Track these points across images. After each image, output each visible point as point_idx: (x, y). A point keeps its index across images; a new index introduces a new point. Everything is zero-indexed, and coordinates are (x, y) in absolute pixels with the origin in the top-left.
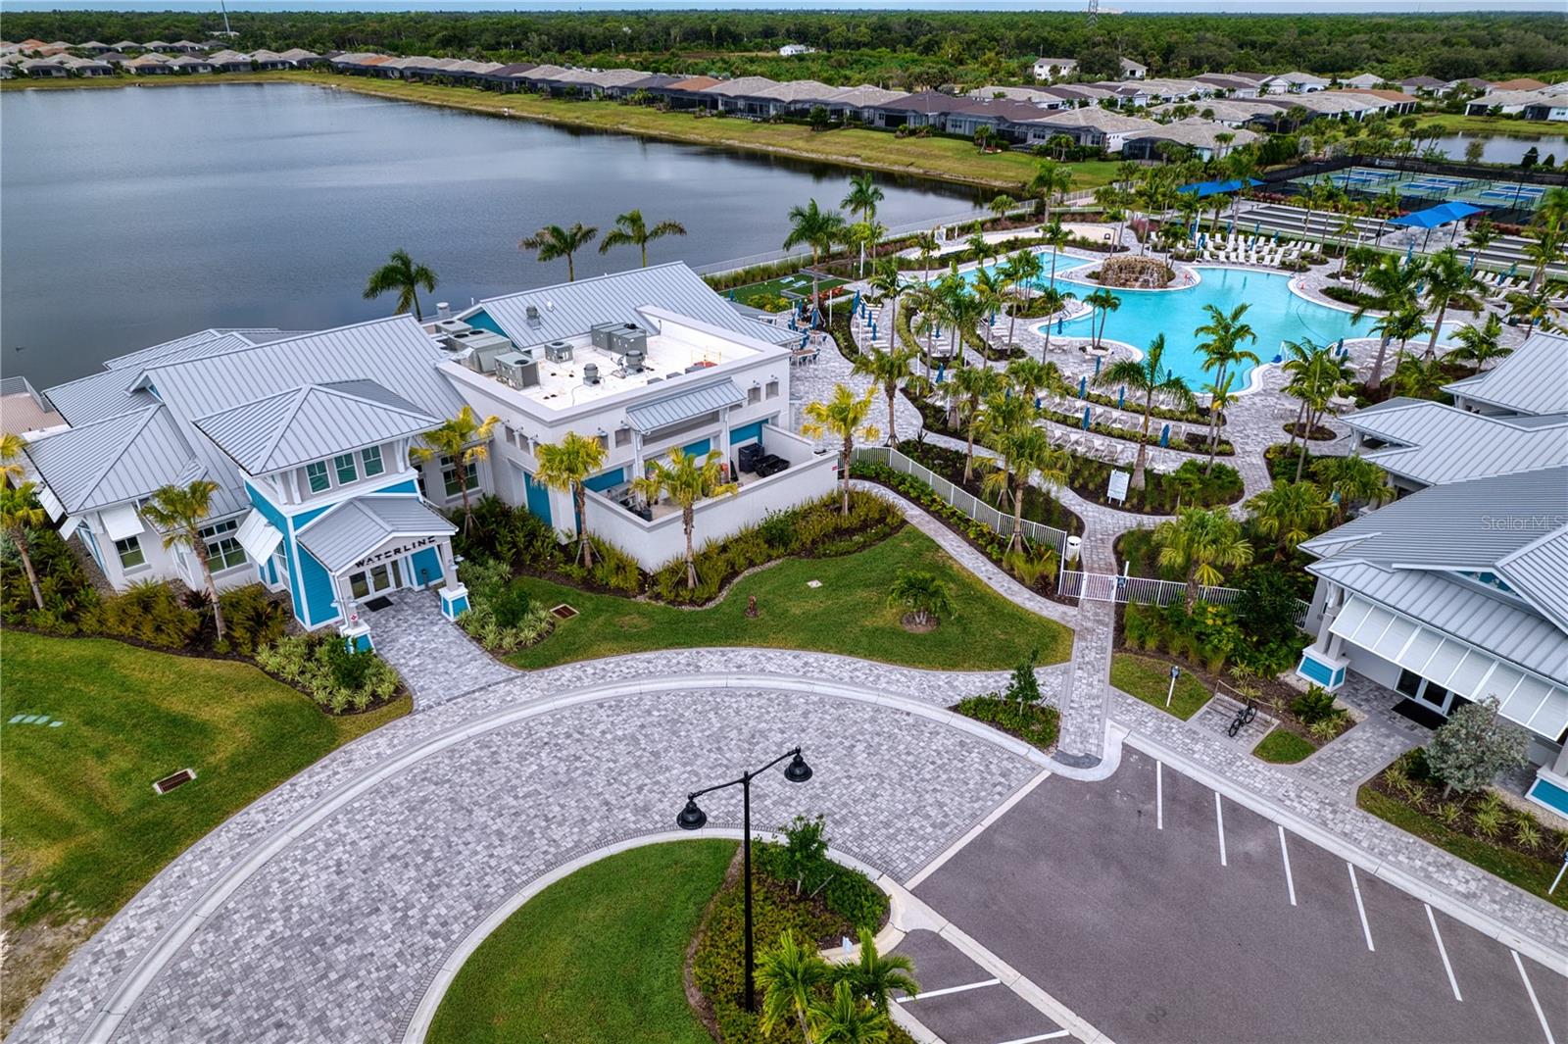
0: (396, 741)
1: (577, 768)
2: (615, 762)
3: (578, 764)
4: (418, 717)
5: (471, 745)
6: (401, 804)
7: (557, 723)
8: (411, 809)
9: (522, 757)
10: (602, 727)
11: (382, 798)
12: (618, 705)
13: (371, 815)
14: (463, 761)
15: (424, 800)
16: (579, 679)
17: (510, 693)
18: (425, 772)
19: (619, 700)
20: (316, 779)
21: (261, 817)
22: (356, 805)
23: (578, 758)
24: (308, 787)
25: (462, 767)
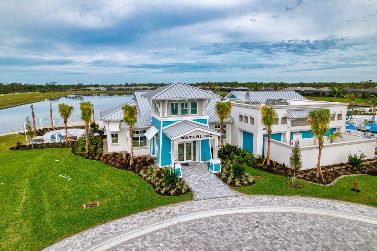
1: (276, 244)
3: (276, 241)
4: (194, 202)
5: (218, 219)
6: (179, 239)
7: (262, 218)
8: (184, 243)
9: (244, 231)
10: (287, 225)
11: (171, 234)
12: (293, 216)
13: (163, 240)
14: (213, 225)
15: (191, 240)
16: (271, 201)
17: (237, 201)
18: (194, 226)
19: (294, 214)
22: (157, 234)
25: (212, 228)
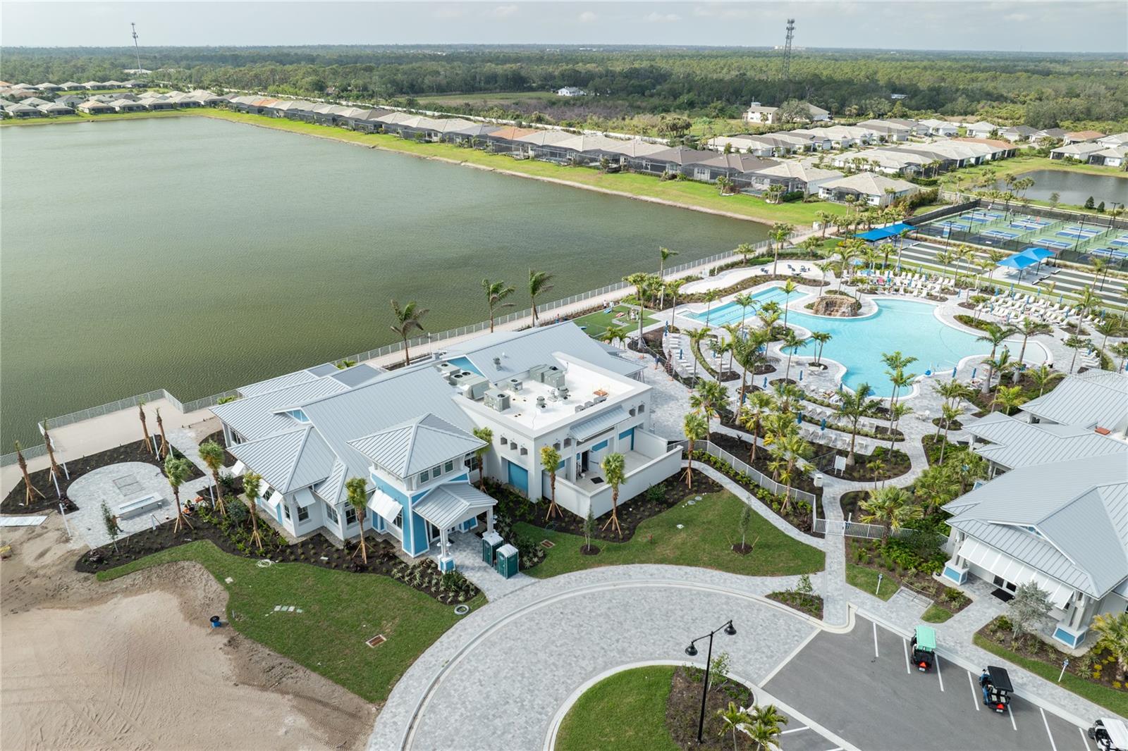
0: (485, 618)
1: (582, 631)
2: (601, 627)
3: (582, 629)
4: (492, 605)
5: (524, 619)
6: (500, 651)
7: (565, 607)
8: (506, 654)
9: (553, 626)
10: (588, 609)
11: (489, 648)
12: (593, 597)
13: (487, 657)
14: (523, 628)
15: (511, 649)
16: (569, 583)
17: (535, 591)
18: (506, 634)
19: (593, 594)
20: (451, 639)
21: (431, 659)
22: (477, 652)
23: (581, 626)
24: (449, 643)
25: (523, 631)
